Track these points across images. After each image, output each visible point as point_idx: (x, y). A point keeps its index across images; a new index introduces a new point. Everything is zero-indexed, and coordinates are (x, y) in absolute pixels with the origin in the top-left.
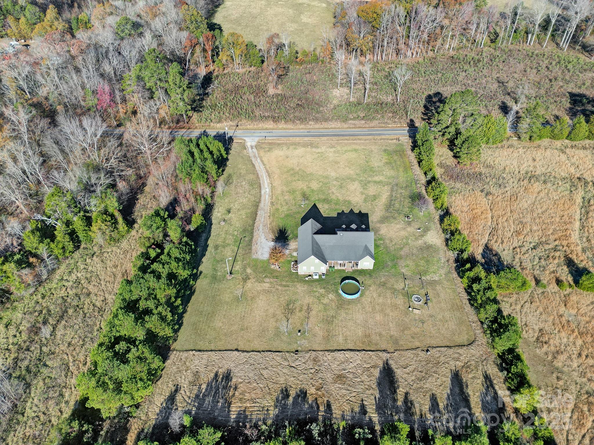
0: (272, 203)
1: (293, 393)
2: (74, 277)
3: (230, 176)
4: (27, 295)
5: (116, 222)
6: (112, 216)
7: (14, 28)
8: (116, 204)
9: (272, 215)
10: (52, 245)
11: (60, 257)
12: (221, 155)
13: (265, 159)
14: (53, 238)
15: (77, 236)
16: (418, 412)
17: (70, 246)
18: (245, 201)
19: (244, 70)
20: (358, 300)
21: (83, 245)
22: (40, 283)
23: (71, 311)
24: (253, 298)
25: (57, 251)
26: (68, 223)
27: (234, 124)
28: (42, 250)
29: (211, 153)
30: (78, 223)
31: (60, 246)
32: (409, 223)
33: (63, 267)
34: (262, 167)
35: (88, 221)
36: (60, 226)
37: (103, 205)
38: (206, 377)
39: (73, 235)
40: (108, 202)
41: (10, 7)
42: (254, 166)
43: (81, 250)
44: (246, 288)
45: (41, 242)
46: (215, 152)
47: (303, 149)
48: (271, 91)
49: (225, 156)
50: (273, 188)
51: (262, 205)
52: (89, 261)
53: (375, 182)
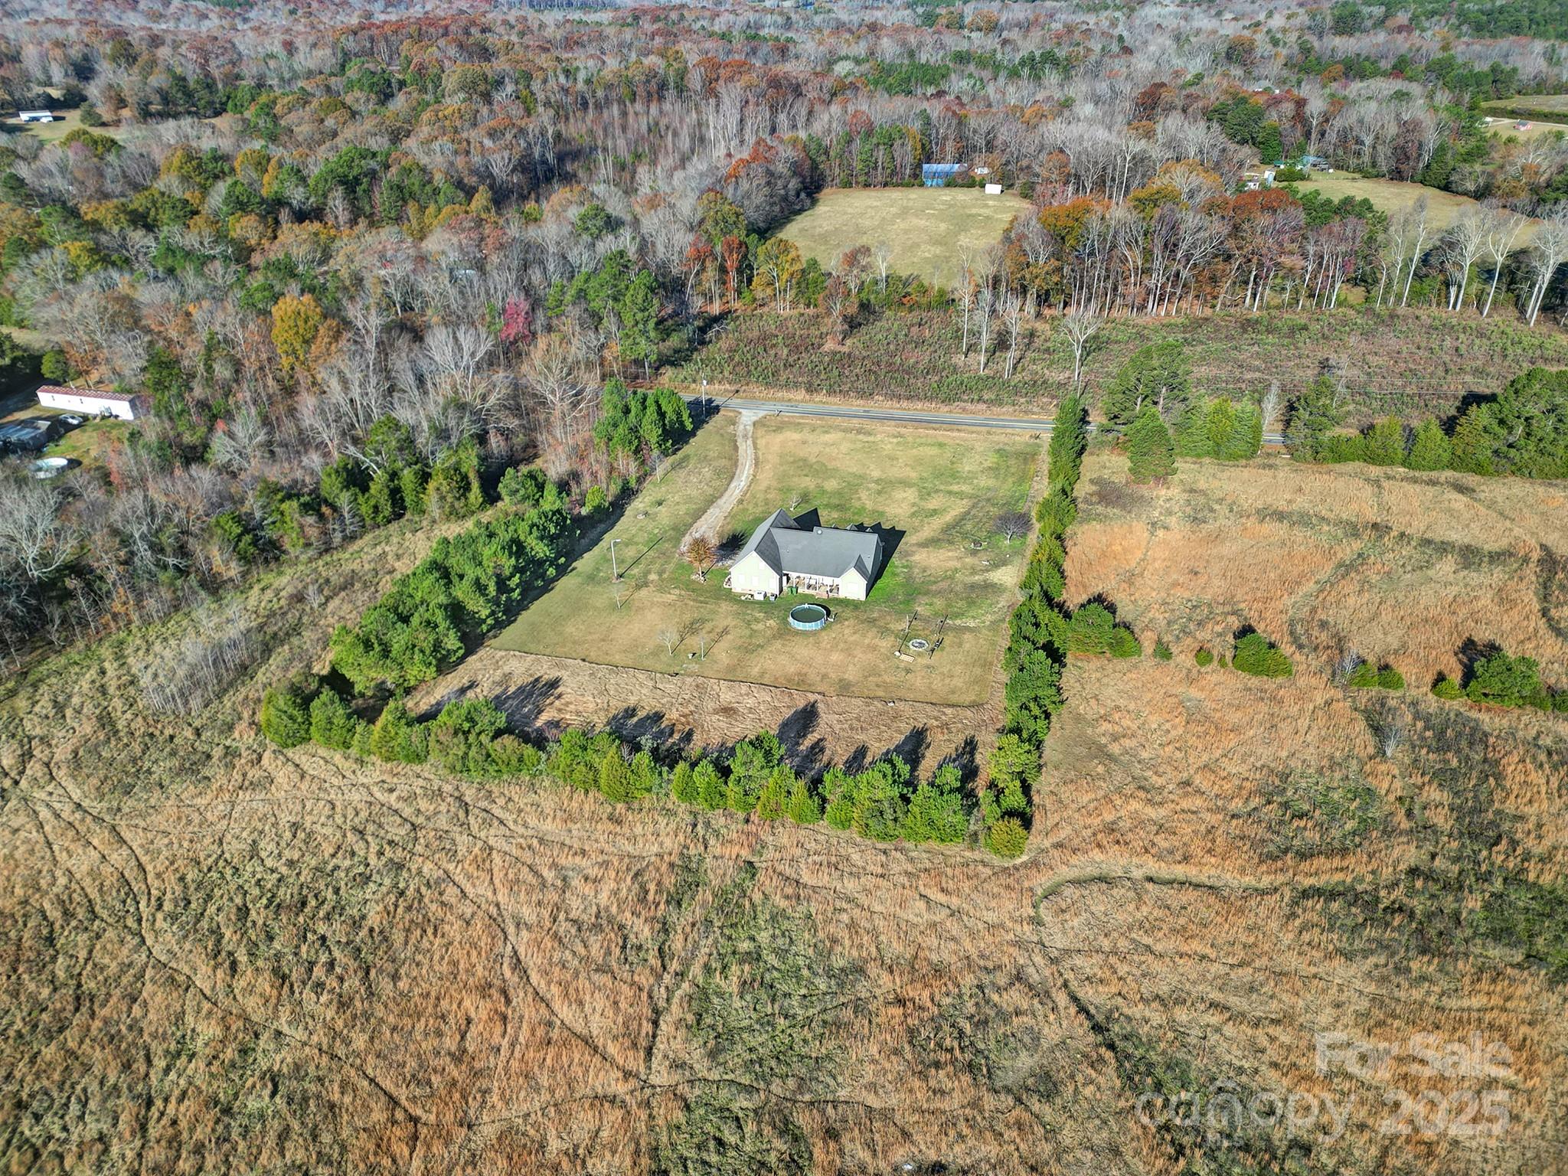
0: (741, 501)
1: (641, 714)
2: (379, 550)
3: (686, 458)
4: (304, 558)
5: (467, 488)
6: (465, 478)
7: (414, 222)
8: (475, 461)
9: (731, 515)
10: (361, 499)
11: (368, 522)
12: (682, 423)
13: (761, 442)
14: (365, 489)
15: (402, 499)
16: (825, 759)
17: (387, 510)
18: (695, 493)
19: (795, 312)
20: (814, 633)
21: (408, 516)
22: (328, 549)
23: (357, 586)
24: (638, 609)
25: (365, 510)
26: (394, 475)
27: (734, 388)
28: (344, 499)
29: (662, 415)
30: (408, 477)
31: (372, 502)
32: (974, 553)
33: (368, 537)
34: (751, 451)
35: (425, 477)
36: (379, 476)
37: (454, 459)
38: (519, 680)
39: (395, 495)
40: (463, 456)
41: (416, 188)
42: (736, 448)
43: (403, 520)
44: (636, 595)
45: (347, 487)
46: (670, 415)
47: (840, 435)
48: (830, 345)
49: (689, 427)
50: (754, 480)
51: (721, 502)
52: (408, 535)
53: (950, 493)
